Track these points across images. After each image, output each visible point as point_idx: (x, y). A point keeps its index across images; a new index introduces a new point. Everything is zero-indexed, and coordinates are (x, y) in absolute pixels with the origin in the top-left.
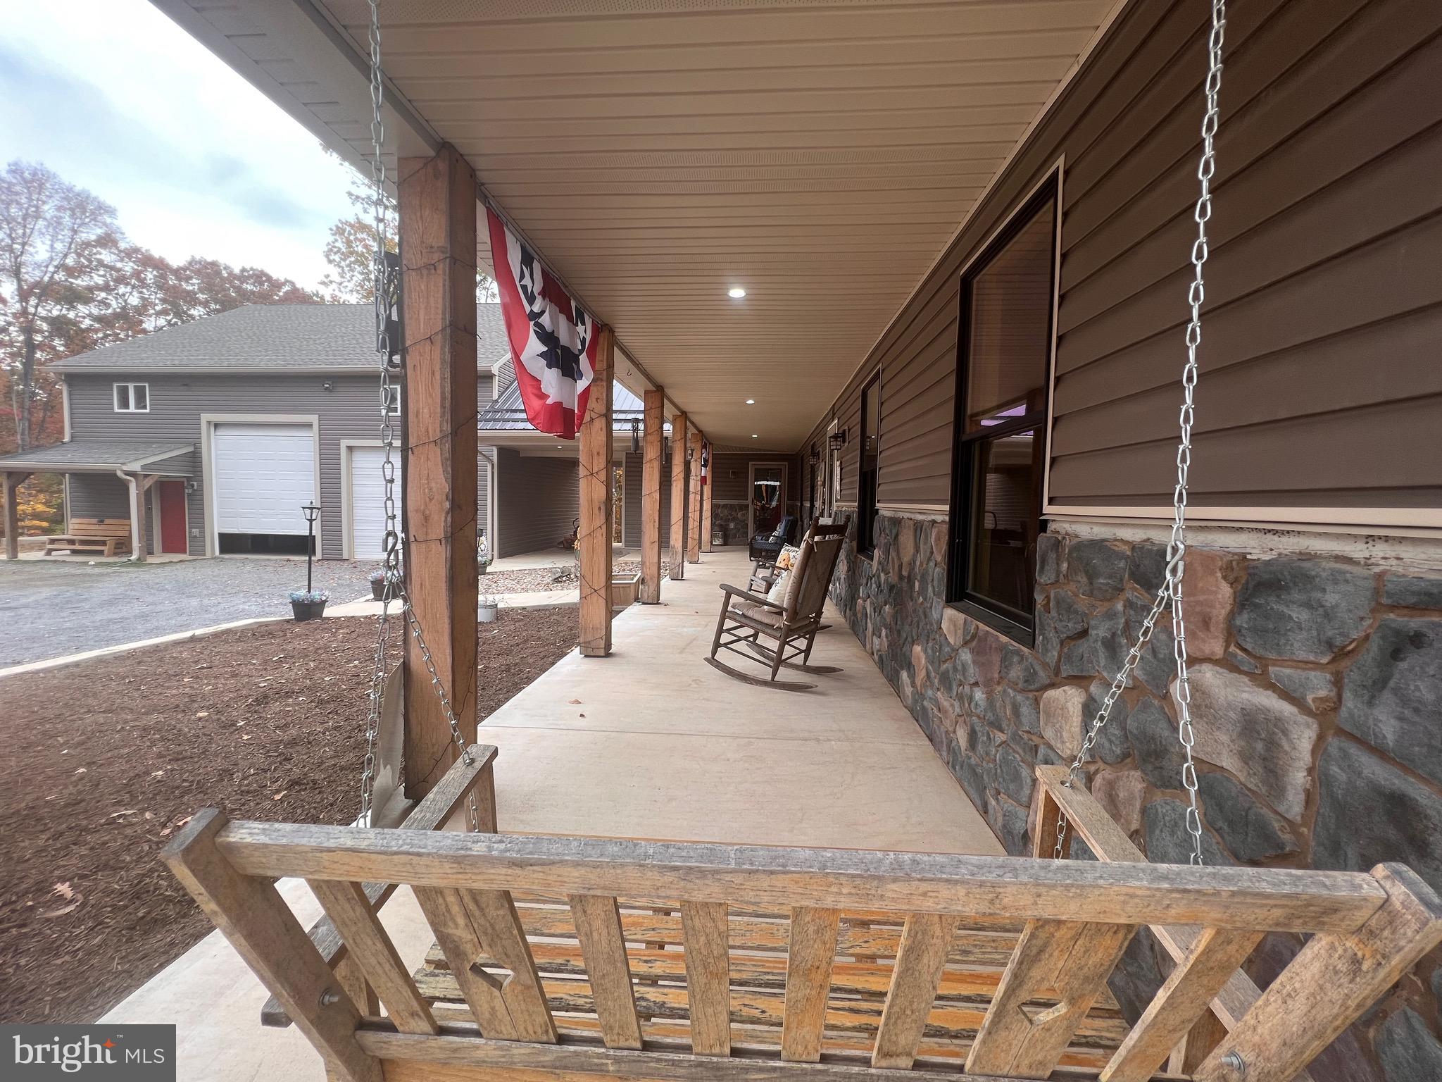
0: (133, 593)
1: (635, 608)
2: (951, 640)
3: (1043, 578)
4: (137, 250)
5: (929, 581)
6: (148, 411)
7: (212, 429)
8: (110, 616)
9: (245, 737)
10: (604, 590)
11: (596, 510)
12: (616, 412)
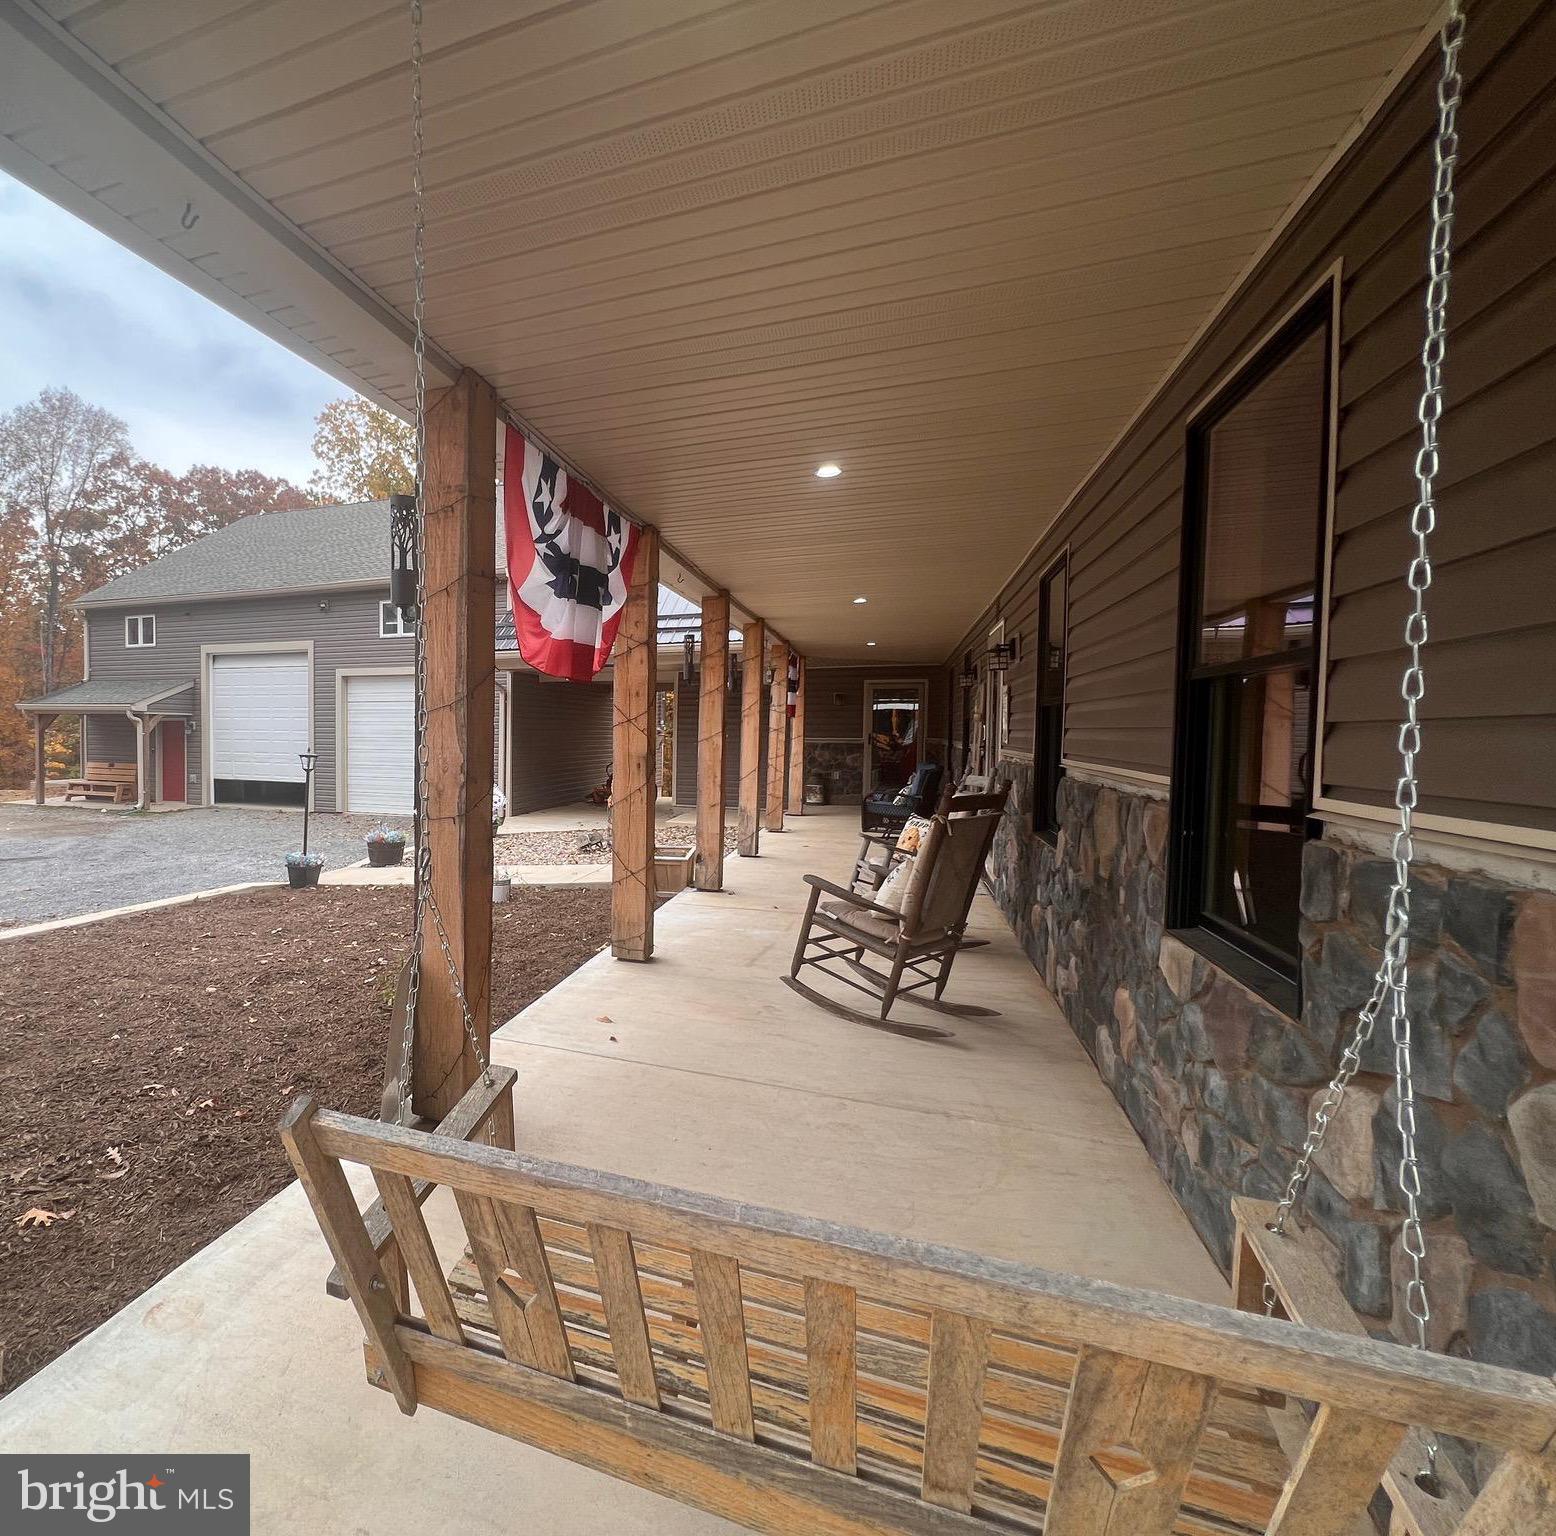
0: (141, 846)
1: (688, 896)
2: (1174, 990)
3: (1313, 910)
4: (144, 466)
5: (1140, 892)
6: (154, 644)
7: (211, 661)
8: (123, 871)
9: (252, 1020)
10: (643, 873)
11: (634, 767)
12: (664, 618)
